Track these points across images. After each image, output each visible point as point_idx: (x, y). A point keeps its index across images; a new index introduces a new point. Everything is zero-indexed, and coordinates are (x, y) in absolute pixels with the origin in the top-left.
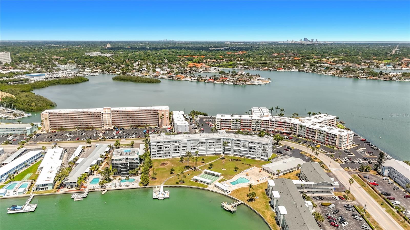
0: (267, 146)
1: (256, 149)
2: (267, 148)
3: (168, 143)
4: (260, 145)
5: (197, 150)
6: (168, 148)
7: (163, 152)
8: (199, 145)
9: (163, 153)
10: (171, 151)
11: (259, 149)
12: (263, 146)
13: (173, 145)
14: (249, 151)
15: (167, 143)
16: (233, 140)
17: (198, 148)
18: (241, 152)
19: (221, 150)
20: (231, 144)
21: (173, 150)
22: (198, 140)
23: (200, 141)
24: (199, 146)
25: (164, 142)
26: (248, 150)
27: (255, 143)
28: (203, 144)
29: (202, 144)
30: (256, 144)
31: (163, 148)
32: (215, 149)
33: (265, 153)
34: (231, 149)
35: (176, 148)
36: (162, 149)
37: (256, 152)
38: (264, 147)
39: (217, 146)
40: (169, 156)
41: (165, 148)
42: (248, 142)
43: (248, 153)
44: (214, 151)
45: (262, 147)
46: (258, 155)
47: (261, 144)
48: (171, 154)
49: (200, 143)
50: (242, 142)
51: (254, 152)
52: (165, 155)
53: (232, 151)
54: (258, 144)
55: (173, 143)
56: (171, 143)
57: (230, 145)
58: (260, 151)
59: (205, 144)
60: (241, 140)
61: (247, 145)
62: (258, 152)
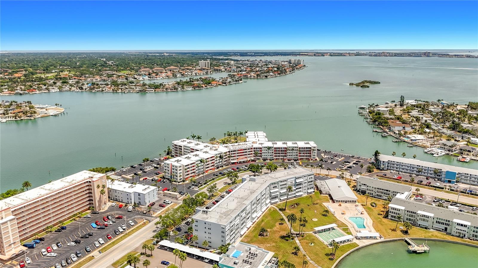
1: (302, 184)
4: (307, 178)
6: (238, 224)
7: (235, 235)
10: (240, 228)
12: (309, 177)
14: (296, 189)
15: (237, 219)
16: (279, 183)
17: (257, 208)
20: (277, 188)
23: (258, 198)
24: (257, 205)
25: (235, 218)
27: (302, 177)
32: (265, 202)
33: (311, 184)
35: (243, 221)
39: (266, 197)
41: (236, 226)
42: (294, 179)
43: (295, 192)
45: (309, 179)
46: (304, 190)
47: (307, 176)
48: (240, 232)
50: (288, 180)
51: (301, 188)
53: (278, 197)
54: (305, 176)
55: (241, 215)
57: (277, 190)
58: (306, 184)
60: (288, 179)
61: (294, 183)
62: (304, 186)
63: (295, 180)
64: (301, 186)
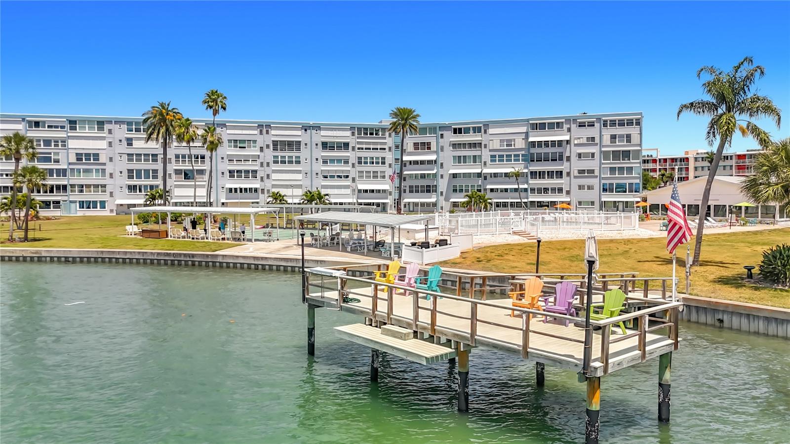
0: (633, 131)
1: (568, 159)
2: (635, 139)
3: (95, 133)
4: (593, 132)
5: (262, 179)
6: (96, 156)
7: (65, 183)
8: (269, 155)
9: (65, 187)
10: (111, 175)
11: (586, 155)
12: (607, 133)
13: (125, 143)
14: (534, 174)
15: (87, 131)
16: (445, 133)
17: (268, 170)
18: (489, 187)
19: (385, 186)
20: (436, 152)
21: (125, 174)
22: (265, 128)
23: (276, 134)
24: (271, 160)
25: (73, 123)
26: (526, 171)
27: (566, 127)
28: (294, 154)
29: (287, 154)
30: (569, 130)
31: (62, 156)
32: (354, 180)
33: (621, 169)
34: (435, 175)
35: (142, 166)
36: (57, 161)
37: (568, 174)
38: (613, 137)
39: (364, 168)
40: (103, 205)
41: (79, 157)
42: (524, 129)
43: (526, 186)
44: (348, 191)
45: (606, 139)
46: (581, 187)
47: (597, 125)
48: (111, 194)
49: (275, 143)
50: (491, 131)
51: (560, 174)
52: (77, 197)
53: (440, 190)
54: (582, 125)
55: (122, 132)
56: (110, 131)
57: (433, 157)
58: (593, 164)
59: (304, 153)
60: (487, 125)
61: (520, 143)
62: (581, 172)
63: (527, 134)
64: (564, 167)
